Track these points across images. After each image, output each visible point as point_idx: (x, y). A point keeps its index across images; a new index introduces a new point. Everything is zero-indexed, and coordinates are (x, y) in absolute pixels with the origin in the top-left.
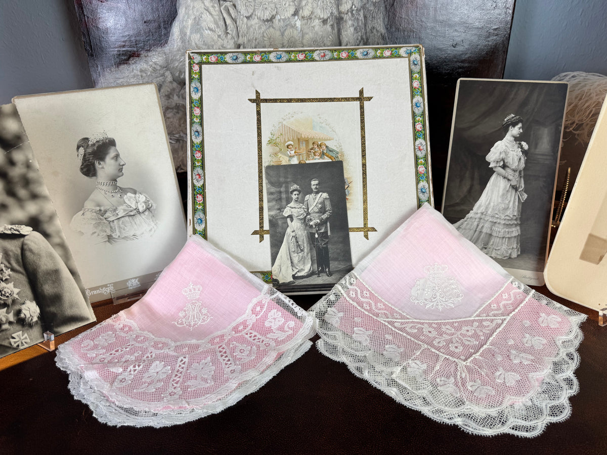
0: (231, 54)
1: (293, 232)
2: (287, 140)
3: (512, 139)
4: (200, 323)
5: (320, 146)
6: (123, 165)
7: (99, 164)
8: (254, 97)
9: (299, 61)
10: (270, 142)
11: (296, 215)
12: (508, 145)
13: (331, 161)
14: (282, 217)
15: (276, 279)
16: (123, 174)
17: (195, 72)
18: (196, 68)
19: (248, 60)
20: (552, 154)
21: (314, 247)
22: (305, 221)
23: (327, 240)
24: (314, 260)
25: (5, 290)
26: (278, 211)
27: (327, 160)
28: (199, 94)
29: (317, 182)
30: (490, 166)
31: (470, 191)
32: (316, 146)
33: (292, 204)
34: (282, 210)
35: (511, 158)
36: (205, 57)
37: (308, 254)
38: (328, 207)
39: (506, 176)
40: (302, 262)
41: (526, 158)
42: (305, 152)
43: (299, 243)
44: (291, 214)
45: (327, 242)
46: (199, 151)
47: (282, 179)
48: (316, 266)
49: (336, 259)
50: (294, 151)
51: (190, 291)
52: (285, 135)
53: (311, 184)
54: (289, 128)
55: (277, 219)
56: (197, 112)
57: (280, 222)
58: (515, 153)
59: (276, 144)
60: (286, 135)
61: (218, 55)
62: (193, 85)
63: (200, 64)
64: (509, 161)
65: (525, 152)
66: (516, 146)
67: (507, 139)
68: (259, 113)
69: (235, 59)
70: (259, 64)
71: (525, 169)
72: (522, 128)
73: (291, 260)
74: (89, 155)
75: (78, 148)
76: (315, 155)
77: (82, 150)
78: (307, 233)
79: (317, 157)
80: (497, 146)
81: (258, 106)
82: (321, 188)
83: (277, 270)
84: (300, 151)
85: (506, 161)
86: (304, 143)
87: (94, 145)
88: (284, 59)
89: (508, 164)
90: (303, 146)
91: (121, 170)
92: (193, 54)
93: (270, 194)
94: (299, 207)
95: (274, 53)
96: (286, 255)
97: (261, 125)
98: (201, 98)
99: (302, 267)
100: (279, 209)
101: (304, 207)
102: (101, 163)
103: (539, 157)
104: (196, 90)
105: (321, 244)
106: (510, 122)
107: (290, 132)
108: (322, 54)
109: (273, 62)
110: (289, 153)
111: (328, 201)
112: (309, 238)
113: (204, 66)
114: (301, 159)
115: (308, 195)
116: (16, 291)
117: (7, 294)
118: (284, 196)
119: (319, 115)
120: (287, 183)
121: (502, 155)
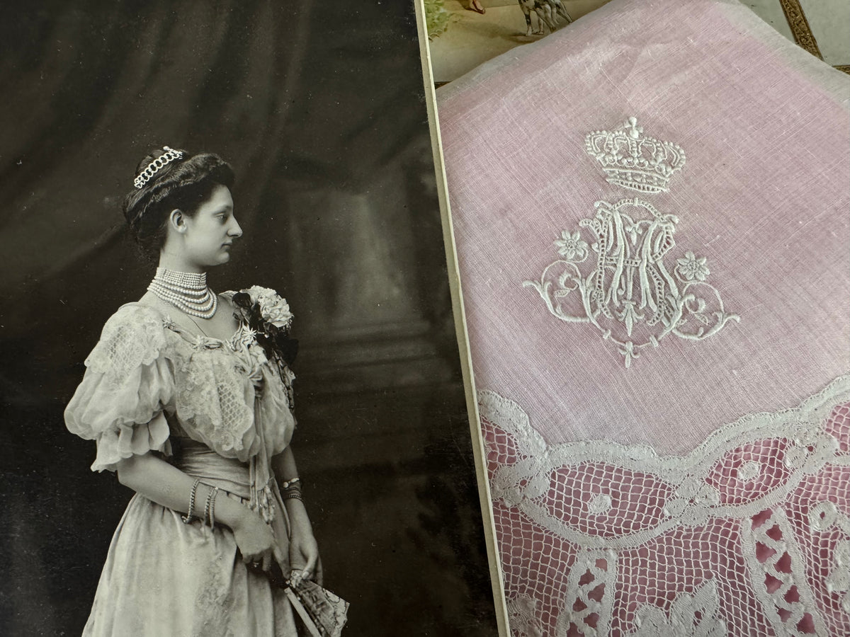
3: (195, 279)
30: (97, 466)
35: (210, 388)
39: (202, 504)
41: (291, 376)
64: (203, 408)
66: (226, 315)
71: (298, 441)
72: (238, 210)
80: (120, 336)
85: (183, 415)
89: (199, 433)
106: (165, 193)
121: (155, 386)
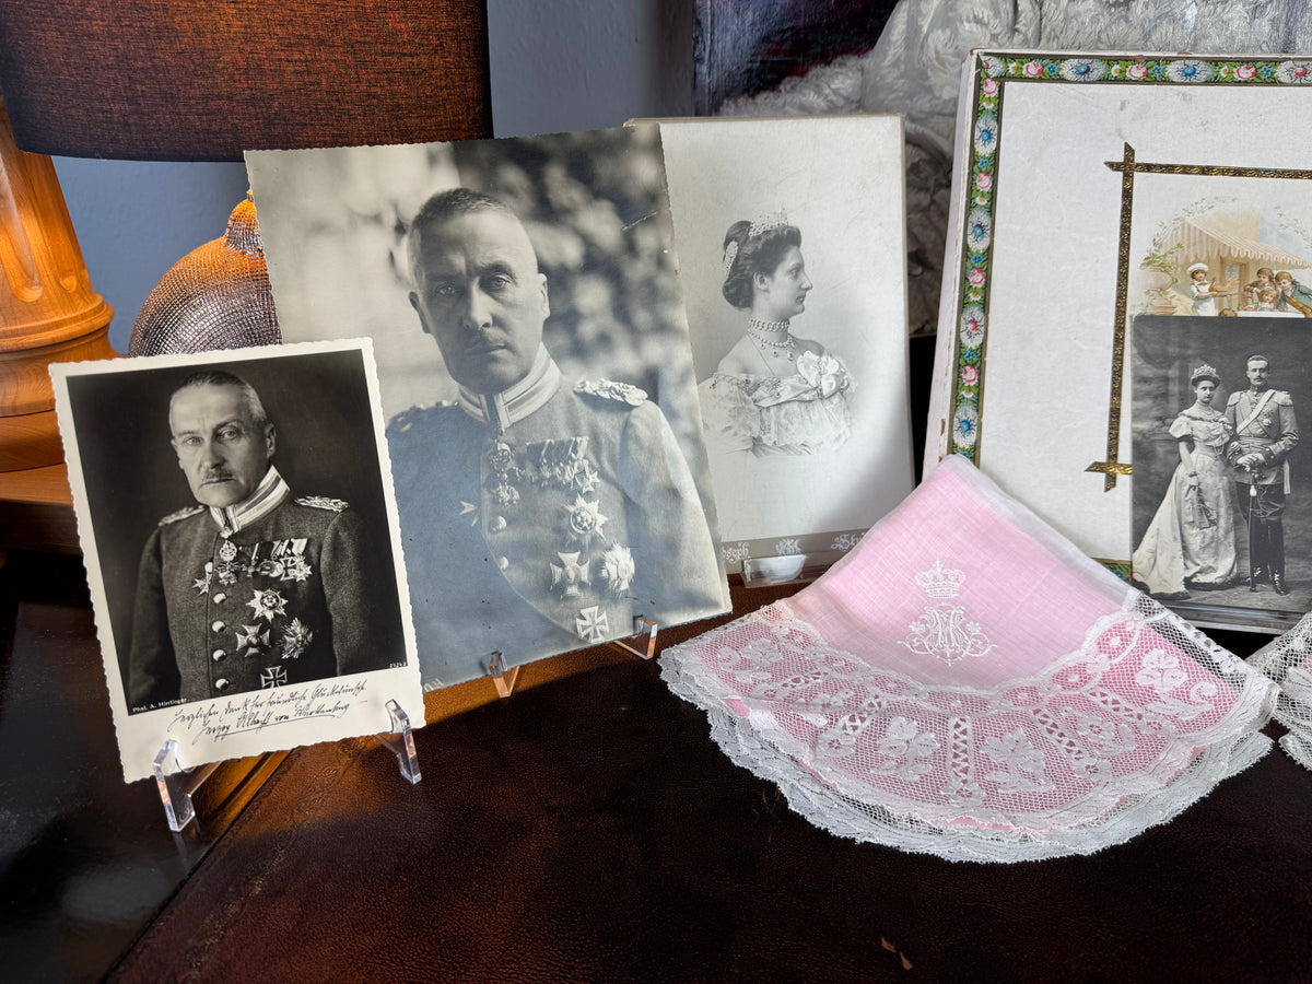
0: (1075, 62)
1: (1191, 476)
2: (1192, 260)
4: (965, 653)
5: (1277, 279)
6: (807, 289)
7: (762, 281)
8: (1120, 158)
9: (1239, 83)
10: (1149, 261)
11: (1202, 436)
13: (1303, 316)
14: (1165, 437)
15: (1141, 583)
16: (803, 309)
17: (987, 96)
18: (992, 87)
19: (1115, 75)
21: (1246, 518)
22: (1226, 455)
23: (1281, 506)
24: (1244, 549)
25: (583, 514)
26: (1157, 423)
27: (1292, 313)
28: (993, 146)
29: (1262, 364)
32: (1267, 279)
33: (1194, 410)
34: (1168, 421)
36: (1015, 64)
37: (1227, 532)
38: (1289, 426)
40: (1212, 551)
42: (1237, 291)
43: (1207, 504)
44: (1189, 432)
45: (1281, 510)
46: (980, 270)
47: (1173, 350)
48: (1247, 564)
49: (1302, 555)
50: (1208, 286)
51: (936, 579)
52: (1189, 247)
53: (1246, 368)
54: (1201, 232)
55: (1154, 441)
56: (984, 183)
57: (1160, 450)
59: (1164, 268)
60: (1192, 248)
61: (1045, 62)
62: (981, 124)
63: (1002, 79)
68: (1127, 195)
69: (1084, 73)
70: (1138, 86)
73: (1183, 541)
74: (746, 259)
75: (727, 243)
76: (1262, 300)
77: (733, 247)
78: (1230, 483)
79: (1266, 305)
81: (1128, 177)
82: (1269, 378)
83: (1145, 561)
84: (1225, 288)
86: (1237, 269)
87: (758, 238)
88: (1203, 77)
90: (1233, 277)
91: (800, 299)
92: (987, 58)
93: (1139, 381)
94: (1211, 418)
95: (1178, 62)
96: (1169, 529)
97: (1130, 222)
98: (996, 155)
99: (1210, 562)
100: (1159, 419)
101: (1224, 419)
102: (766, 279)
104: (986, 136)
105: (1264, 513)
107: (1201, 242)
108: (1300, 70)
109: (1173, 83)
110: (1194, 289)
111: (1291, 411)
112: (1232, 496)
113: (1008, 85)
114: (1226, 306)
115: (1237, 394)
116: (601, 519)
117: (585, 524)
118: (1174, 388)
119: (1278, 208)
120: (1184, 358)
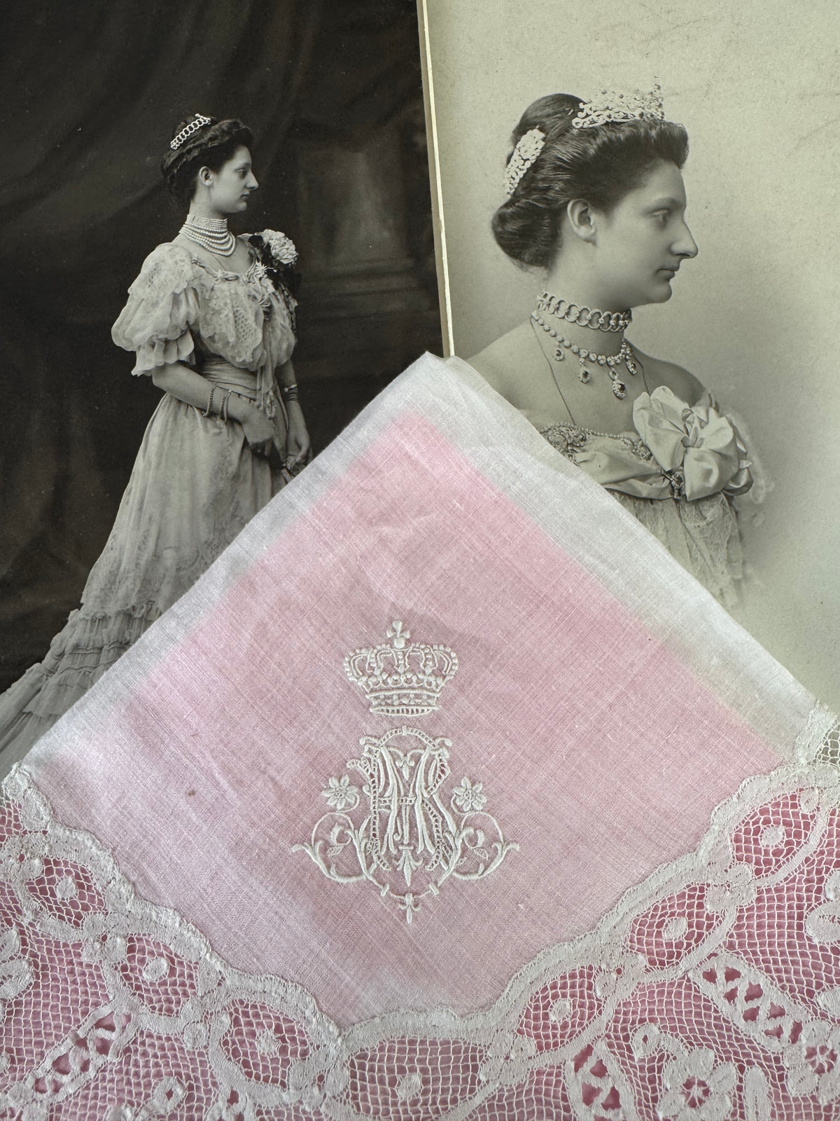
3: (218, 224)
6: (684, 254)
7: (584, 220)
12: (204, 256)
20: (409, 262)
30: (136, 371)
31: (56, 510)
35: (228, 312)
39: (218, 402)
41: (294, 304)
58: (242, 290)
64: (221, 328)
65: (282, 276)
66: (242, 253)
67: (196, 230)
71: (297, 355)
72: (254, 166)
80: (156, 270)
85: (205, 333)
89: (217, 347)
91: (665, 272)
102: (595, 217)
103: (352, 286)
106: (195, 153)
121: (183, 310)
